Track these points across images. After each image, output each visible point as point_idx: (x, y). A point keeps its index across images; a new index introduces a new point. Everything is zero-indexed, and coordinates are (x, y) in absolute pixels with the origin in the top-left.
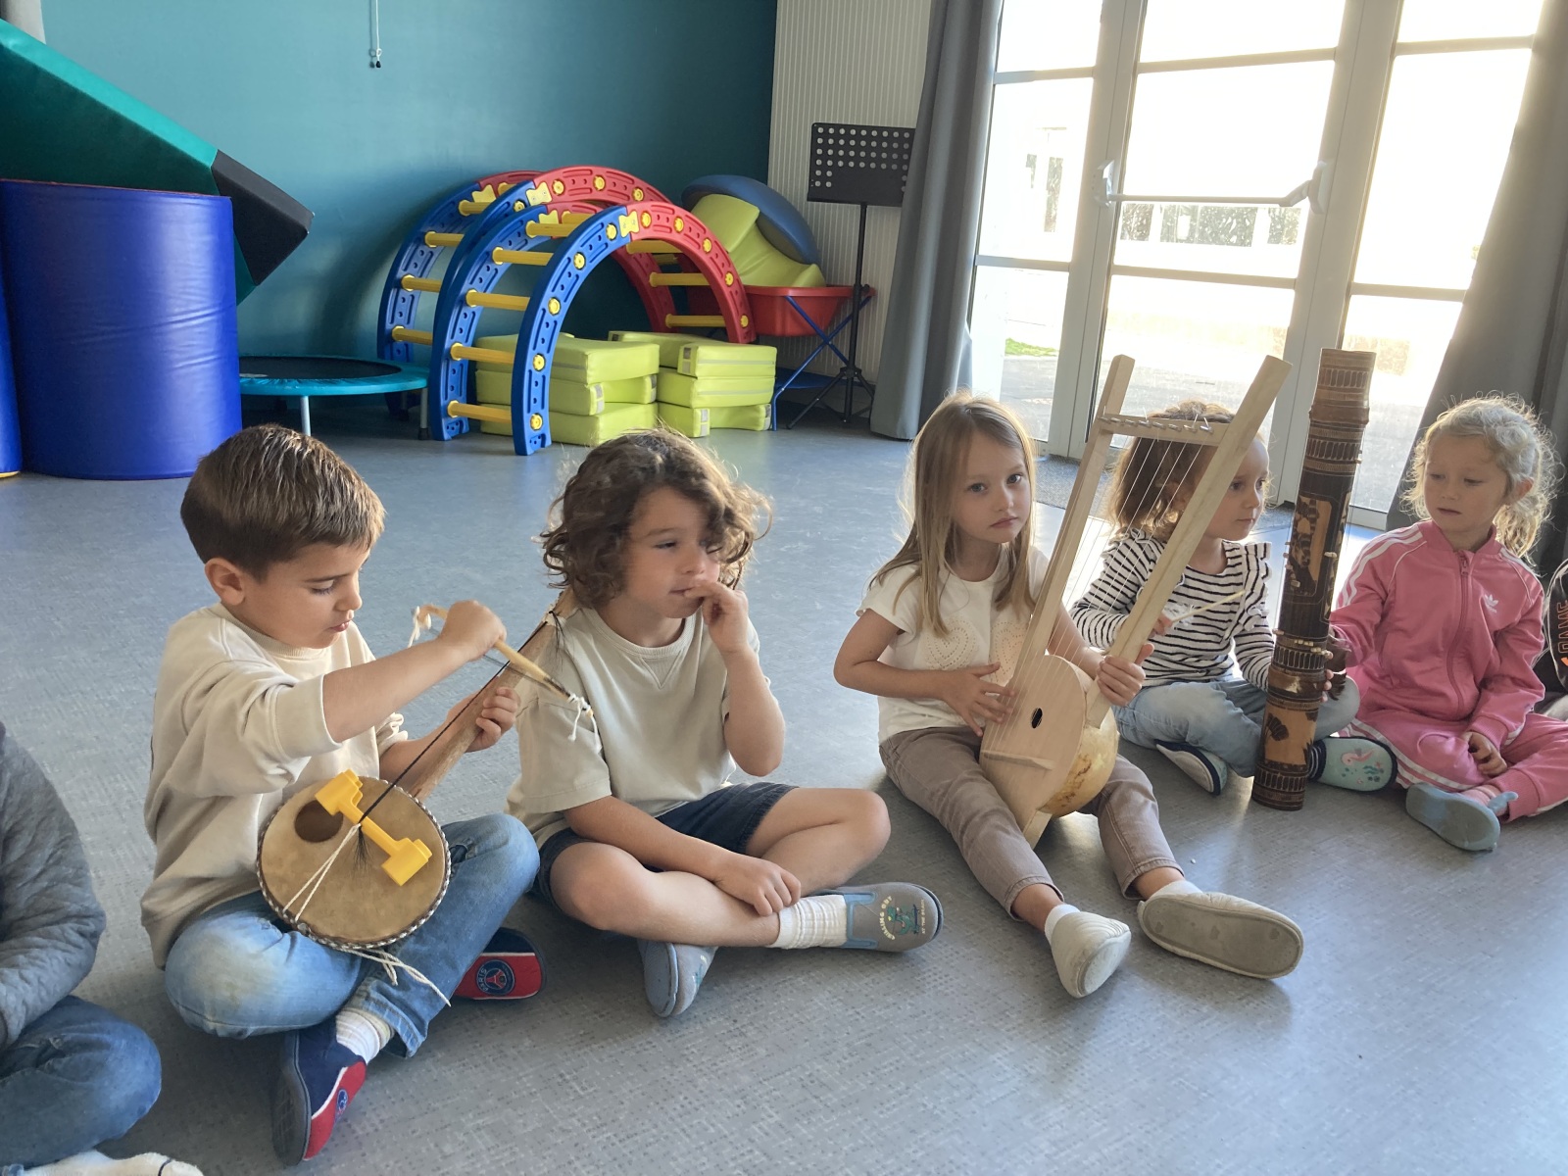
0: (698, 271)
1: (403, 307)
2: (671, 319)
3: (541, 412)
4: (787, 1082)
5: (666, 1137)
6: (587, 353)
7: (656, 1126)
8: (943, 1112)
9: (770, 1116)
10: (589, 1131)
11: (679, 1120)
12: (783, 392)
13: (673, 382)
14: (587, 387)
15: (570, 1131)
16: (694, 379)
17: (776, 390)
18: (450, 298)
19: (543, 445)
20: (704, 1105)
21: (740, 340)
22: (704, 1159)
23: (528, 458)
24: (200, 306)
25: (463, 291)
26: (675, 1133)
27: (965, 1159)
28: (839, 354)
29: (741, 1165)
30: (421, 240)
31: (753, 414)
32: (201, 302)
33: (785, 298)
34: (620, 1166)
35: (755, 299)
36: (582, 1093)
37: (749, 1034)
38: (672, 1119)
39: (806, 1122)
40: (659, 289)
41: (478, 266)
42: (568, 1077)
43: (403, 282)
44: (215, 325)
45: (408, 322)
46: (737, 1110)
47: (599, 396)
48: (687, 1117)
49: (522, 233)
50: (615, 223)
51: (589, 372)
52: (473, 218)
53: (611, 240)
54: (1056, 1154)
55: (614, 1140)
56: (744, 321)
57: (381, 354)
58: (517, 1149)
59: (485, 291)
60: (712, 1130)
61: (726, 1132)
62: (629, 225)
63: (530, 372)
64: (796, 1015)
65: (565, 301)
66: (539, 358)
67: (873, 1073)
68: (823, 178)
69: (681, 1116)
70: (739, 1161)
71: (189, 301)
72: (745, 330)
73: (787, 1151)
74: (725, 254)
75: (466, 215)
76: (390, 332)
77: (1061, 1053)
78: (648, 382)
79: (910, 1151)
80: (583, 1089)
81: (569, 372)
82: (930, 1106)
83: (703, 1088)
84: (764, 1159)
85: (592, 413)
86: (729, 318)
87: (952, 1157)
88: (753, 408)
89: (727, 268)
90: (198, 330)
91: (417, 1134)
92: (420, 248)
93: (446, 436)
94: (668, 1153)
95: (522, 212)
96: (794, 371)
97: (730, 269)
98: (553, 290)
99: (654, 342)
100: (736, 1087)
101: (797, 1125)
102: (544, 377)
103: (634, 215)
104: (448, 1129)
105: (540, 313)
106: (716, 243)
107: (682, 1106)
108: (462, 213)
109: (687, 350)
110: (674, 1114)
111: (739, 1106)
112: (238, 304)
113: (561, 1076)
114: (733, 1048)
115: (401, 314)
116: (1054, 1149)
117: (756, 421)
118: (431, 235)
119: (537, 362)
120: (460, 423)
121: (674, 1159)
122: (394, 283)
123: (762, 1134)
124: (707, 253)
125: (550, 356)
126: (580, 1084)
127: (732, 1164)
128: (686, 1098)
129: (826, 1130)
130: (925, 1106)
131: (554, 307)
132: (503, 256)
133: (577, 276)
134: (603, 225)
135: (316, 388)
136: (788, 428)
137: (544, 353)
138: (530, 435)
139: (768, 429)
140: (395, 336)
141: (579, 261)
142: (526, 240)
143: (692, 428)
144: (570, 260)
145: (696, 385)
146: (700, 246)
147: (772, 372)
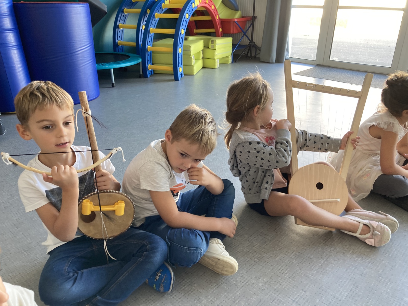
0: (210, 15)
1: (120, 34)
2: (196, 31)
3: (181, 66)
6: (191, 46)
12: (235, 51)
13: (208, 52)
14: (191, 56)
16: (215, 50)
17: (233, 50)
18: (146, 31)
19: (182, 77)
21: (220, 36)
23: (179, 81)
24: (88, 43)
25: (149, 29)
28: (248, 38)
30: (123, 12)
31: (228, 59)
33: (234, 22)
41: (152, 20)
43: (119, 26)
45: (122, 39)
47: (194, 59)
49: (161, 7)
50: (194, 2)
51: (192, 52)
53: (193, 8)
56: (221, 30)
59: (154, 28)
62: (197, 2)
63: (178, 54)
65: (185, 29)
66: (180, 49)
71: (82, 43)
72: (221, 33)
74: (216, 9)
76: (117, 43)
78: (201, 52)
85: (192, 65)
86: (217, 30)
88: (227, 57)
90: (85, 53)
92: (123, 15)
93: (148, 76)
96: (237, 44)
97: (218, 14)
99: (201, 39)
102: (181, 55)
105: (179, 34)
106: (215, 6)
109: (212, 41)
115: (120, 37)
117: (228, 61)
118: (125, 10)
119: (180, 51)
120: (151, 71)
122: (117, 27)
124: (213, 9)
131: (183, 32)
132: (157, 15)
133: (187, 21)
134: (191, 3)
135: (115, 66)
136: (236, 62)
137: (181, 47)
138: (179, 74)
139: (231, 63)
140: (118, 44)
141: (187, 16)
142: (162, 10)
143: (215, 65)
144: (185, 16)
145: (216, 52)
146: (211, 7)
147: (232, 45)
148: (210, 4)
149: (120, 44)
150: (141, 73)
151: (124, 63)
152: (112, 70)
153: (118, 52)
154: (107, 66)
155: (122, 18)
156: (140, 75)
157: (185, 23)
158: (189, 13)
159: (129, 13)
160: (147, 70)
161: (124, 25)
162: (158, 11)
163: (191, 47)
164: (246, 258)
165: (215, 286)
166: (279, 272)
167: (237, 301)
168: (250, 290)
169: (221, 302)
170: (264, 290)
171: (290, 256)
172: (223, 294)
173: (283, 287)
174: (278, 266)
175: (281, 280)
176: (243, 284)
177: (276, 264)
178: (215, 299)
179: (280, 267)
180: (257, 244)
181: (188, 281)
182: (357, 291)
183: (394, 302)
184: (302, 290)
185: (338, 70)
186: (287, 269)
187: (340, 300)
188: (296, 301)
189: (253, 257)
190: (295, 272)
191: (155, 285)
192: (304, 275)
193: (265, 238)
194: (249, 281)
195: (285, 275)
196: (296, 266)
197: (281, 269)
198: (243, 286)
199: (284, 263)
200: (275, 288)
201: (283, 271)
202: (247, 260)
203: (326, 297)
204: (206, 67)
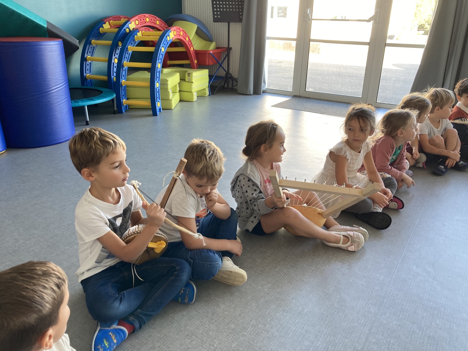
0: (184, 47)
1: (88, 67)
2: (169, 62)
3: (159, 101)
12: (211, 83)
13: (185, 85)
14: (168, 90)
16: (192, 83)
17: (209, 82)
18: (120, 64)
19: (160, 111)
21: (195, 67)
23: (158, 117)
25: (122, 62)
28: (224, 69)
30: (90, 43)
31: (205, 91)
33: (210, 54)
35: (199, 54)
41: (125, 53)
43: (87, 59)
45: (90, 72)
47: (171, 93)
49: (134, 40)
50: (169, 35)
51: (169, 86)
52: (104, 33)
53: (169, 41)
56: (196, 62)
59: (127, 62)
62: (172, 35)
63: (156, 89)
65: (161, 62)
66: (158, 83)
68: (217, 15)
72: (197, 65)
74: (191, 40)
76: (86, 76)
78: (178, 85)
81: (164, 86)
85: (170, 99)
86: (192, 61)
88: (204, 89)
89: (191, 45)
92: (90, 46)
93: (124, 111)
95: (130, 32)
96: (213, 76)
99: (176, 72)
102: (159, 90)
103: (173, 31)
105: (156, 68)
106: (189, 38)
108: (101, 32)
109: (189, 74)
115: (88, 70)
117: (205, 93)
118: (93, 41)
119: (157, 85)
120: (126, 106)
122: (85, 59)
124: (187, 41)
125: (160, 83)
131: (159, 66)
132: (131, 48)
133: (163, 54)
134: (166, 36)
135: (89, 102)
136: (214, 94)
137: (158, 81)
138: (158, 109)
139: (209, 95)
140: (87, 78)
141: (163, 49)
142: (135, 42)
143: (193, 99)
144: (161, 49)
145: (193, 85)
146: (185, 39)
147: (208, 77)
148: (184, 36)
149: (89, 78)
150: (116, 109)
151: (99, 99)
152: (86, 107)
153: (87, 86)
154: (81, 104)
155: (90, 50)
156: (115, 111)
157: (161, 57)
158: (165, 46)
159: (97, 45)
160: (122, 104)
161: (92, 57)
162: (131, 43)
163: (168, 80)
164: (252, 272)
165: (229, 294)
166: (279, 279)
167: (249, 304)
168: (258, 295)
169: (236, 306)
170: (269, 293)
171: (287, 267)
172: (237, 300)
173: (284, 290)
174: (278, 274)
175: (281, 284)
176: (252, 291)
177: (276, 274)
178: (231, 304)
179: (280, 275)
180: (259, 260)
181: (206, 294)
182: (340, 286)
183: (367, 291)
184: (299, 290)
185: (313, 101)
186: (285, 277)
187: (328, 294)
188: (295, 298)
189: (257, 270)
190: (292, 278)
191: (180, 298)
192: (299, 279)
193: (265, 255)
194: (256, 288)
195: (284, 281)
196: (293, 273)
197: (281, 277)
198: (252, 292)
199: (283, 272)
200: (278, 291)
201: (283, 278)
202: (253, 273)
203: (317, 293)
204: (183, 100)
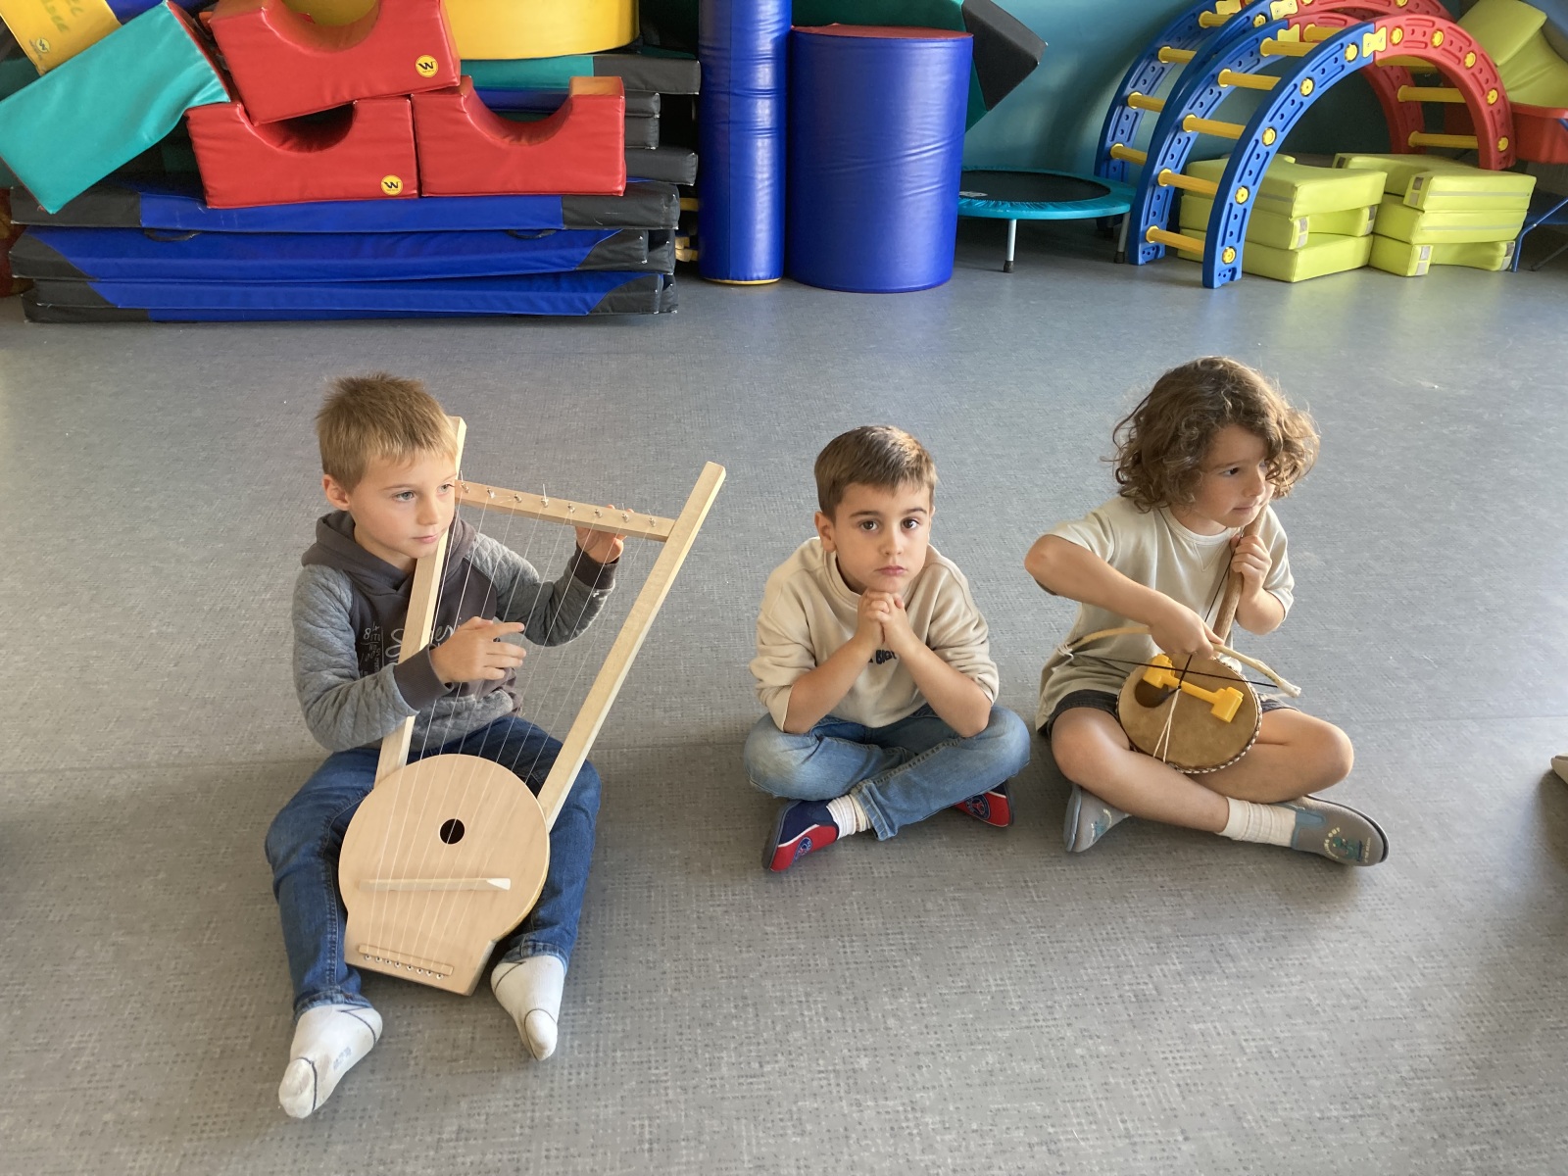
0: (1454, 87)
1: (1125, 124)
2: (1415, 138)
3: (1235, 245)
4: (1199, 943)
5: (1086, 952)
6: (1297, 185)
7: (1081, 941)
8: (1324, 1011)
9: (1174, 964)
10: (1031, 927)
11: (1101, 943)
12: (1533, 229)
13: (1397, 217)
14: (1292, 220)
15: (1016, 923)
16: (1419, 213)
17: (1525, 225)
18: (1169, 122)
19: (1232, 278)
20: (1124, 938)
21: (1493, 164)
22: (1107, 977)
23: (1215, 291)
24: (932, 140)
25: (1180, 117)
26: (1094, 951)
27: (1324, 1052)
29: (1134, 990)
30: (1154, 56)
31: (1491, 252)
32: (934, 136)
33: (1558, 121)
34: (1044, 959)
35: (1521, 121)
36: (1036, 899)
37: (1185, 898)
38: (1096, 940)
39: (1200, 978)
40: (1407, 105)
41: (1201, 90)
42: (1030, 884)
43: (1129, 100)
44: (942, 156)
45: (1129, 139)
46: (1149, 950)
47: (1302, 230)
48: (1109, 943)
49: (1255, 52)
50: (1358, 42)
51: (1296, 205)
52: (1212, 30)
53: (1349, 61)
54: (1412, 1079)
55: (1047, 941)
56: (1503, 144)
57: (1097, 173)
58: (975, 923)
59: (1203, 117)
60: (1123, 958)
61: (1133, 964)
62: (1374, 43)
63: (1231, 205)
64: (1233, 895)
65: (1283, 130)
66: (1244, 191)
67: (1277, 960)
69: (1103, 940)
70: (1134, 988)
71: (924, 135)
72: (1503, 155)
73: (1175, 994)
74: (1492, 68)
75: (1206, 27)
76: (1110, 150)
77: (1468, 1003)
78: (1366, 213)
79: (1278, 1029)
80: (1038, 897)
81: (1275, 202)
82: (1315, 1002)
83: (1130, 926)
84: (1154, 992)
85: (1291, 248)
86: (1483, 139)
87: (1312, 1047)
88: (1492, 245)
89: (1492, 83)
90: (927, 162)
91: (913, 889)
92: (1152, 65)
93: (1141, 260)
94: (1082, 963)
95: (1262, 27)
96: (1556, 203)
97: (1496, 86)
98: (1271, 120)
99: (1382, 169)
100: (1156, 934)
101: (1192, 977)
102: (1245, 210)
103: (1383, 31)
104: (934, 893)
105: (1252, 144)
106: (1483, 58)
107: (1107, 934)
108: (1201, 25)
109: (1419, 180)
110: (1098, 937)
111: (1152, 948)
112: (967, 130)
113: (1026, 882)
114: (1167, 904)
115: (1123, 132)
116: (1412, 1074)
117: (1492, 260)
118: (1165, 50)
119: (1240, 195)
120: (1157, 248)
121: (1085, 968)
122: (1121, 101)
123: (1161, 974)
124: (1468, 69)
125: (1255, 190)
126: (1036, 892)
127: (1127, 988)
128: (1113, 929)
129: (1214, 989)
130: (1310, 1000)
131: (1269, 136)
132: (1230, 77)
133: (1302, 104)
135: (1024, 212)
136: (1531, 270)
137: (1248, 185)
139: (1506, 270)
141: (1307, 87)
142: (1259, 61)
143: (1407, 267)
144: (1296, 86)
145: (1421, 219)
146: (1460, 61)
147: (1525, 205)
148: (1453, 49)
150: (1121, 247)
152: (1015, 222)
153: (1107, 176)
155: (1149, 76)
156: (1117, 252)
157: (1288, 109)
158: (1319, 77)
159: (1175, 62)
160: (1142, 240)
161: (1146, 98)
162: (1237, 62)
163: (1297, 188)
204: (1379, 267)
